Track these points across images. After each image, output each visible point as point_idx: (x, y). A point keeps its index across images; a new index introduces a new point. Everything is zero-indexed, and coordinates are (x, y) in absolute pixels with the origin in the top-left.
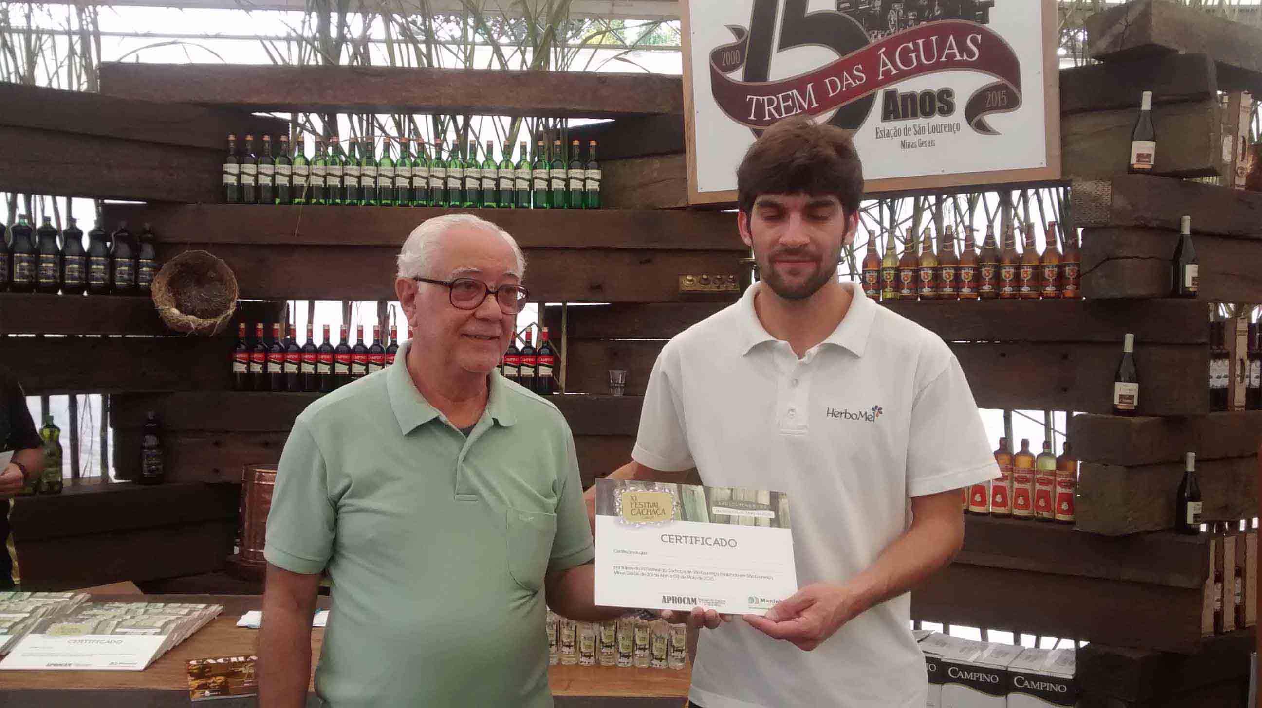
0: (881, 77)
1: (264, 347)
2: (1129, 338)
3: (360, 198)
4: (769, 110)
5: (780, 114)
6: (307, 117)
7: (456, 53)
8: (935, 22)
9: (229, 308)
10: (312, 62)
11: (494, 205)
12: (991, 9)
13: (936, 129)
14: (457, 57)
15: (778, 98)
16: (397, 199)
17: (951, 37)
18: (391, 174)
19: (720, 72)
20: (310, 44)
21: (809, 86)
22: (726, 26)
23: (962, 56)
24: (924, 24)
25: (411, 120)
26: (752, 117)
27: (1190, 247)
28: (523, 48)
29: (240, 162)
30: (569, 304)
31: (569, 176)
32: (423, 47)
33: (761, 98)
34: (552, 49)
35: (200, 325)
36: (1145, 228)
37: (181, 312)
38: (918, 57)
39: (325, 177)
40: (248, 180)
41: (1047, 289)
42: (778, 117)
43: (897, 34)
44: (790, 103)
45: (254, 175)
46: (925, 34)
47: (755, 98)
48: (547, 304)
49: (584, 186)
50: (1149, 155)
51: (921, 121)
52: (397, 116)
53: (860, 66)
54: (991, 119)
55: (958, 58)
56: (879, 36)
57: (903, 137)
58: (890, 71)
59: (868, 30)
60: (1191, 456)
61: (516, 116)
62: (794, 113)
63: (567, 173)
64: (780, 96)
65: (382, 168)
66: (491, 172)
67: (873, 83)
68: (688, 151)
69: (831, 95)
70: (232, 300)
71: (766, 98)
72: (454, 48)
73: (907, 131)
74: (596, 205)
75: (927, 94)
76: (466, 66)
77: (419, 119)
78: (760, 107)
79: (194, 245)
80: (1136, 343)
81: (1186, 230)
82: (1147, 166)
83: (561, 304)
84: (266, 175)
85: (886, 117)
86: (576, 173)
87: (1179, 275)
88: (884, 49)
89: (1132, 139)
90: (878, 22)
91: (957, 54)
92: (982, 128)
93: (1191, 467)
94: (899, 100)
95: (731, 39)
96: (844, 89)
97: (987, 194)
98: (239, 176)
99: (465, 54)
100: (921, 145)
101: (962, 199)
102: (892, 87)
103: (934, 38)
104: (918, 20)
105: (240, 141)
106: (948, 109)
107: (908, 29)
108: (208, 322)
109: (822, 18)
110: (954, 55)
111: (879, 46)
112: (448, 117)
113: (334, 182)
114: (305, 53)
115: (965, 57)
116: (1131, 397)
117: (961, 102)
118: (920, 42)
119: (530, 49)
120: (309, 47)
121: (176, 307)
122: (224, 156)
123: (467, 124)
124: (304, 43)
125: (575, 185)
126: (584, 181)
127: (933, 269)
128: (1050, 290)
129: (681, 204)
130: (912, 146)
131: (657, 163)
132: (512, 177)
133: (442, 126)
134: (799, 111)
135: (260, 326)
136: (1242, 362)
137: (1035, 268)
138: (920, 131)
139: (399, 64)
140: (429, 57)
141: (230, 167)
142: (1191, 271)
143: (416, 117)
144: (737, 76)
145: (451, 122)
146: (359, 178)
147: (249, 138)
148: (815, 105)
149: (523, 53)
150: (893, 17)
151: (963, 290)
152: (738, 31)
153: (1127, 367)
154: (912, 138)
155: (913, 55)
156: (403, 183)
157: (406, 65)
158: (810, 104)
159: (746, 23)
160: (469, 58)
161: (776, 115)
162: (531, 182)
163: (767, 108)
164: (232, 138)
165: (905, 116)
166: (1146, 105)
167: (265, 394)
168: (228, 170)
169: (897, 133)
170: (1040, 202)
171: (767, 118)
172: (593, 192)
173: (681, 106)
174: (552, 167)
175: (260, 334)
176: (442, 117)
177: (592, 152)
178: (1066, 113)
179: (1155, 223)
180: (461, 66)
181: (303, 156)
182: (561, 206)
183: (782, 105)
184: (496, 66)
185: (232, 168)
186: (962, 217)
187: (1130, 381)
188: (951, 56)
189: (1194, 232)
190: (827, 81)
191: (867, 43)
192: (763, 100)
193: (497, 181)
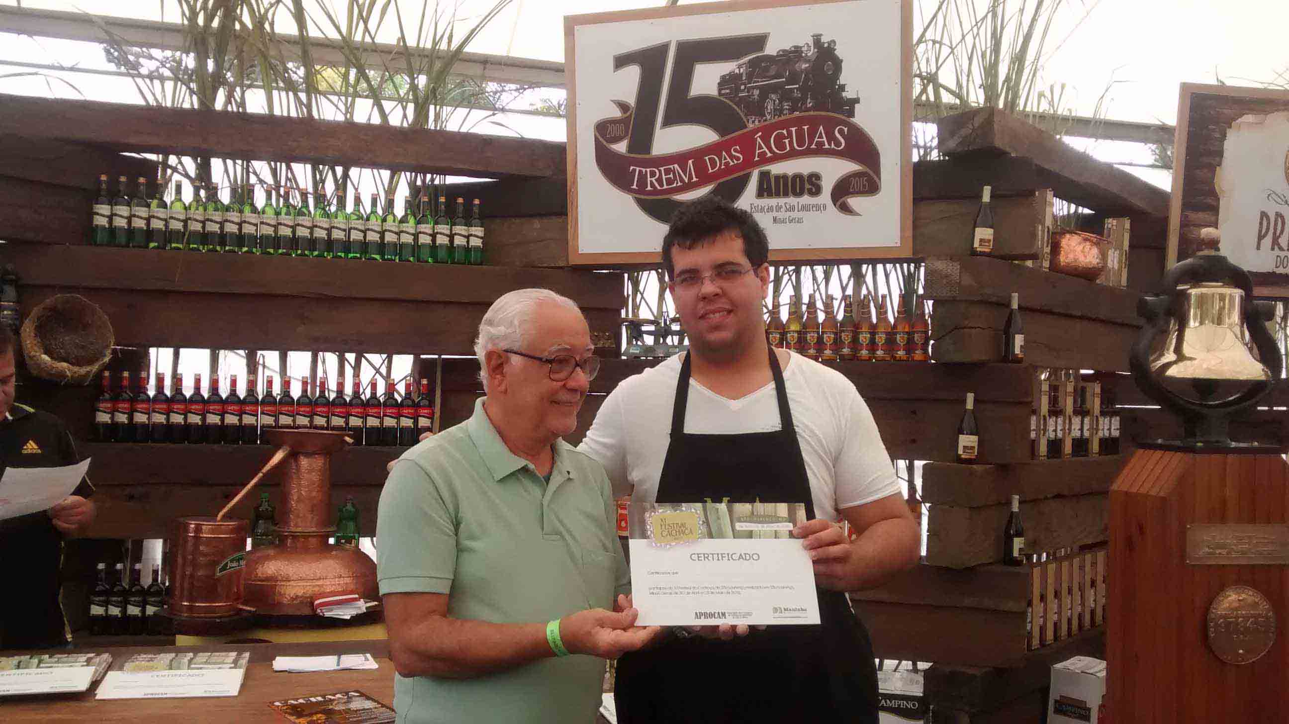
0: (756, 159)
1: (130, 396)
2: (970, 397)
3: (241, 246)
4: (651, 181)
5: (661, 185)
6: (179, 159)
7: (336, 103)
8: (807, 114)
9: (105, 356)
10: (187, 105)
11: (378, 257)
12: (856, 106)
13: (805, 208)
14: (338, 108)
15: (660, 171)
16: (279, 248)
17: (821, 127)
18: (273, 222)
19: (605, 143)
20: (185, 85)
21: (690, 162)
22: (614, 101)
23: (830, 144)
24: (797, 113)
25: (289, 168)
26: (634, 187)
27: (1018, 320)
28: (404, 103)
29: (111, 203)
30: (443, 357)
31: (453, 232)
32: (303, 96)
33: (644, 170)
34: (432, 107)
35: (75, 372)
36: (985, 303)
37: (52, 358)
38: (791, 143)
39: (203, 223)
40: (120, 223)
41: (899, 353)
42: (659, 188)
43: (773, 121)
44: (671, 176)
45: (126, 218)
46: (799, 122)
47: (638, 169)
48: (422, 356)
49: (468, 242)
50: (989, 241)
51: (792, 200)
52: (272, 163)
53: (738, 147)
54: (853, 202)
55: (827, 146)
56: (757, 122)
57: (775, 214)
58: (764, 153)
59: (746, 115)
60: (1016, 499)
61: (395, 170)
62: (675, 185)
63: (451, 230)
64: (662, 169)
65: (265, 216)
66: (375, 224)
67: (749, 163)
68: (570, 214)
69: (711, 171)
70: (107, 346)
71: (648, 170)
72: (334, 98)
73: (779, 208)
74: (479, 261)
75: (798, 177)
76: (346, 118)
77: (297, 167)
78: (642, 178)
79: (63, 288)
80: (976, 401)
81: (1015, 305)
82: (987, 250)
83: (436, 356)
84: (141, 218)
85: (760, 194)
86: (460, 229)
87: (1009, 343)
88: (760, 134)
89: (975, 227)
90: (757, 109)
91: (826, 143)
92: (845, 209)
93: (1015, 507)
94: (773, 180)
95: (617, 113)
96: (723, 167)
97: (841, 267)
98: (111, 218)
99: (346, 105)
100: (791, 221)
101: (819, 270)
102: (766, 168)
103: (806, 128)
104: (792, 110)
105: (113, 182)
106: (816, 191)
107: (783, 118)
108: (83, 370)
109: (704, 100)
110: (823, 144)
111: (755, 131)
112: (327, 167)
113: (214, 228)
114: (180, 92)
115: (833, 146)
116: (972, 448)
117: (828, 185)
118: (793, 129)
119: (411, 107)
120: (184, 88)
121: (45, 354)
122: (95, 196)
123: (346, 176)
124: (179, 83)
125: (459, 241)
126: (468, 237)
127: (799, 332)
128: (901, 353)
129: (561, 264)
130: (783, 221)
131: (537, 224)
132: (396, 230)
133: (321, 175)
134: (679, 184)
135: (126, 374)
136: (1045, 419)
137: (887, 334)
138: (792, 209)
139: (277, 112)
140: (309, 107)
141: (101, 208)
142: (1019, 340)
143: (294, 165)
144: (621, 147)
145: (330, 173)
146: (240, 225)
147: (123, 179)
148: (695, 179)
149: (404, 108)
150: (770, 107)
151: (825, 352)
152: (623, 107)
153: (968, 422)
154: (781, 215)
155: (787, 141)
156: (285, 232)
157: (285, 114)
158: (690, 178)
159: (631, 100)
160: (350, 109)
161: (657, 185)
162: (416, 236)
163: (649, 179)
164: (104, 178)
165: (778, 195)
166: (986, 197)
167: (130, 444)
168: (101, 211)
169: (770, 209)
170: (887, 276)
171: (649, 188)
172: (476, 248)
173: (564, 171)
174: (436, 223)
175: (126, 383)
176: (321, 167)
177: (476, 210)
178: (918, 199)
179: (994, 299)
180: (340, 118)
181: (180, 200)
182: (445, 261)
183: (664, 177)
184: (376, 120)
185: (104, 209)
186: (818, 286)
187: (971, 434)
188: (820, 144)
189: (1020, 307)
190: (707, 158)
191: (746, 127)
192: (646, 171)
193: (382, 234)
